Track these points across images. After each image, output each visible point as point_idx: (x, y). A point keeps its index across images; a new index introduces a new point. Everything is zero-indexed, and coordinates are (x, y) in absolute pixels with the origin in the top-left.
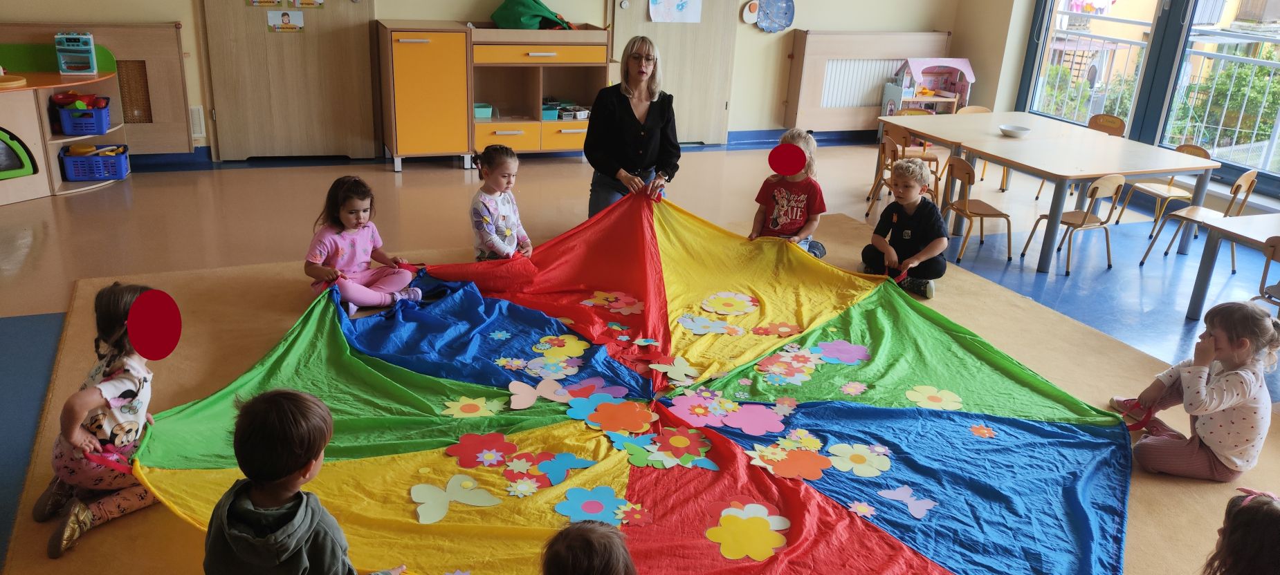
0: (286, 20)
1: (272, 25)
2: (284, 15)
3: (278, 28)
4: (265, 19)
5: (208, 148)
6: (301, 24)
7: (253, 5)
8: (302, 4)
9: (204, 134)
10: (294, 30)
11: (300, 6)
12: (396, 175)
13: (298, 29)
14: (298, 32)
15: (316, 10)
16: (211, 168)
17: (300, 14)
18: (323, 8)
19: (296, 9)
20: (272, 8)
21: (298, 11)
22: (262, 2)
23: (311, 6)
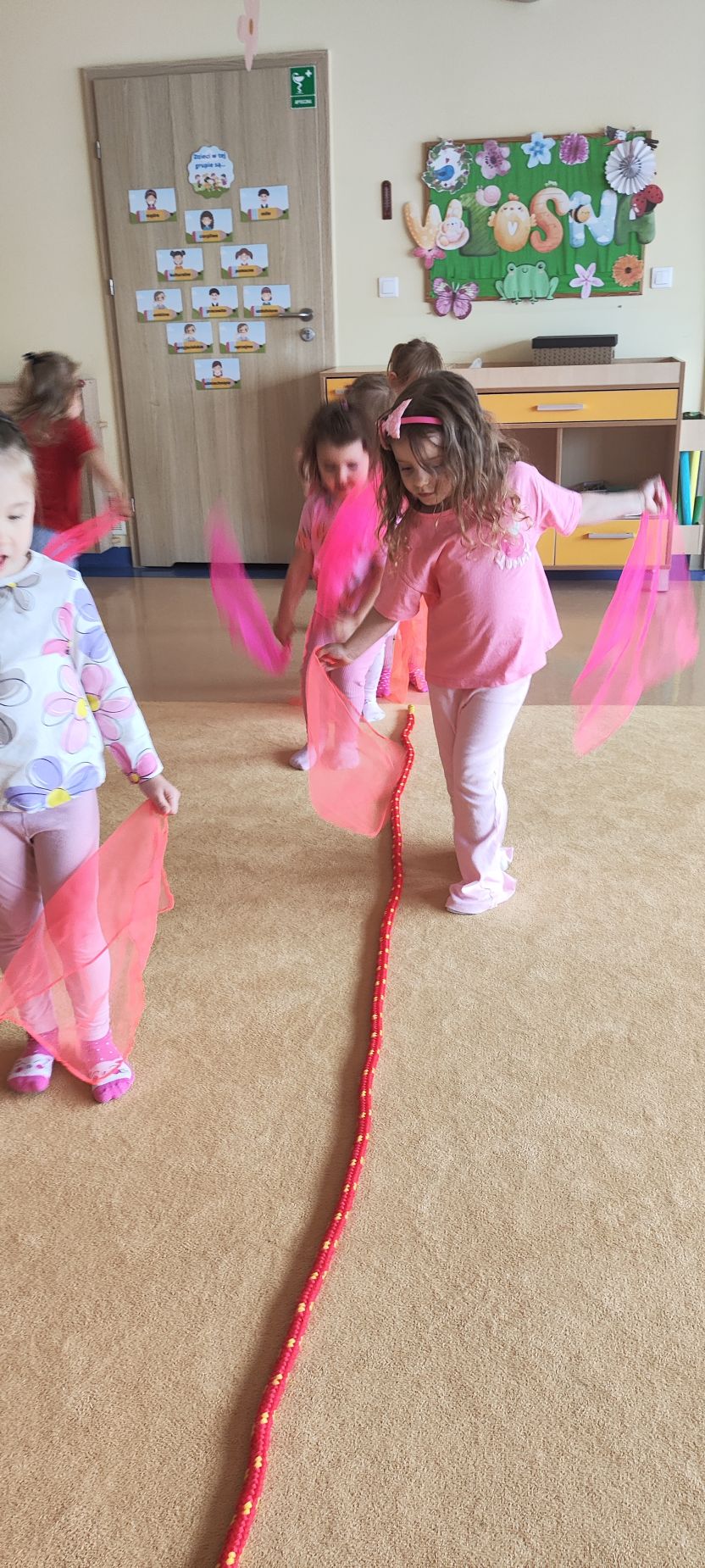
0: (217, 370)
2: (216, 364)
3: (208, 383)
4: (191, 371)
5: (129, 549)
6: (237, 378)
7: (177, 353)
8: (238, 347)
9: (124, 531)
10: (228, 386)
11: (236, 350)
13: (233, 384)
14: (233, 388)
16: (133, 576)
17: (237, 361)
18: (263, 352)
19: (231, 355)
20: (201, 355)
21: (233, 357)
22: (188, 348)
23: (249, 350)
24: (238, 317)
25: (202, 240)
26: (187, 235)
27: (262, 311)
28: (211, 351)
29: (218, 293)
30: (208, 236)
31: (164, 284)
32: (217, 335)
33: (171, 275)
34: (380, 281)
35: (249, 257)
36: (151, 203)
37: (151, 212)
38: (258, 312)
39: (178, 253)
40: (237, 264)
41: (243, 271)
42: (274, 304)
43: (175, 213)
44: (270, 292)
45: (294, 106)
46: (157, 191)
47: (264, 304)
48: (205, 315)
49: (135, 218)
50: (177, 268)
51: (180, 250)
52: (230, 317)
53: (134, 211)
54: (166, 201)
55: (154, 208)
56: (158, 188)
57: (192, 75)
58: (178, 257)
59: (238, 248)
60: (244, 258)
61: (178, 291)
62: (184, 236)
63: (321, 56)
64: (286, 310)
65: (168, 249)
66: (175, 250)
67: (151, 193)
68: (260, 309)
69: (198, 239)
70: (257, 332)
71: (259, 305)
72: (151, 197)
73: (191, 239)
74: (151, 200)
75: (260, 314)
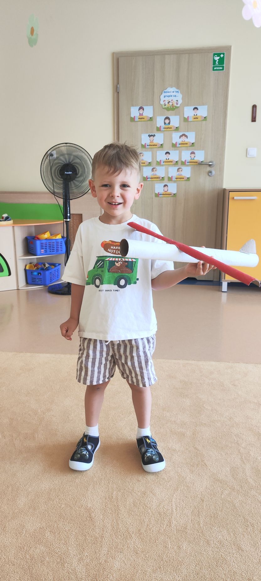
0: (166, 189)
1: (157, 193)
2: (165, 186)
3: (161, 194)
4: (153, 188)
6: (175, 192)
8: (177, 178)
10: (170, 196)
11: (176, 180)
12: (223, 294)
14: (172, 196)
15: (185, 182)
17: (175, 185)
19: (173, 182)
20: (159, 181)
21: (174, 183)
22: (153, 178)
23: (182, 179)
24: (177, 164)
25: (164, 130)
26: (157, 127)
27: (190, 162)
28: (164, 180)
29: (170, 154)
30: (167, 128)
31: (144, 149)
32: (167, 172)
33: (147, 145)
34: (248, 149)
35: (186, 138)
36: (141, 112)
37: (141, 117)
38: (188, 162)
39: (152, 136)
40: (180, 141)
41: (182, 144)
42: (196, 159)
43: (152, 117)
44: (195, 154)
45: (214, 70)
46: (144, 107)
47: (191, 159)
48: (162, 163)
49: (133, 119)
50: (150, 142)
51: (153, 134)
52: (174, 164)
53: (132, 116)
54: (148, 112)
55: (142, 115)
56: (146, 106)
57: (166, 56)
58: (152, 137)
59: (181, 134)
60: (184, 138)
61: (151, 152)
62: (155, 128)
63: (229, 48)
64: (202, 162)
65: (147, 133)
66: (150, 134)
67: (141, 108)
68: (189, 161)
69: (162, 129)
70: (187, 172)
71: (189, 159)
72: (141, 110)
73: (159, 129)
74: (141, 111)
75: (189, 164)
